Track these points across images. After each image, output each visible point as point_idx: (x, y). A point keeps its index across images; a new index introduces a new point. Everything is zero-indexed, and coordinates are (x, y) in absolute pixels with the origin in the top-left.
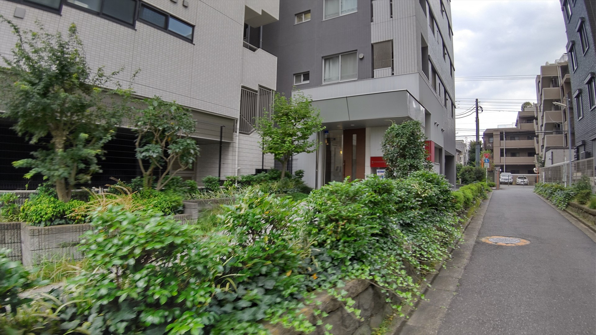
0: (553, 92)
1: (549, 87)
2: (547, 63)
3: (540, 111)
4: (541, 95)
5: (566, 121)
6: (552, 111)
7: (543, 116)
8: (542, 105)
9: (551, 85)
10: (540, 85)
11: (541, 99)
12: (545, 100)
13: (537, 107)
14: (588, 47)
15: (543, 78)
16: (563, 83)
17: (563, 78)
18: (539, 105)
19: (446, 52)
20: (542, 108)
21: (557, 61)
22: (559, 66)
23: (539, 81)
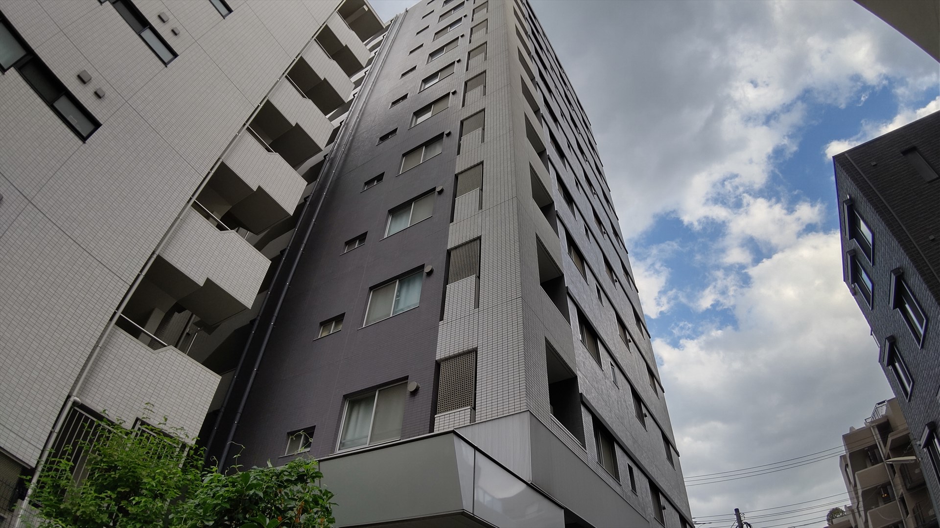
0: (874, 473)
1: (866, 468)
2: (851, 428)
3: (860, 515)
4: (855, 485)
5: (907, 514)
6: (881, 507)
7: (866, 521)
8: (861, 504)
9: (868, 463)
10: (849, 470)
11: (857, 493)
12: (864, 493)
13: (853, 511)
14: (911, 383)
15: (851, 455)
16: (888, 451)
17: (885, 444)
18: (855, 507)
19: (644, 411)
20: (861, 509)
21: (868, 421)
22: (873, 427)
23: (847, 465)
